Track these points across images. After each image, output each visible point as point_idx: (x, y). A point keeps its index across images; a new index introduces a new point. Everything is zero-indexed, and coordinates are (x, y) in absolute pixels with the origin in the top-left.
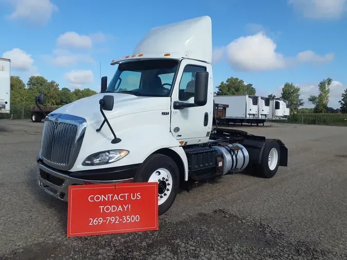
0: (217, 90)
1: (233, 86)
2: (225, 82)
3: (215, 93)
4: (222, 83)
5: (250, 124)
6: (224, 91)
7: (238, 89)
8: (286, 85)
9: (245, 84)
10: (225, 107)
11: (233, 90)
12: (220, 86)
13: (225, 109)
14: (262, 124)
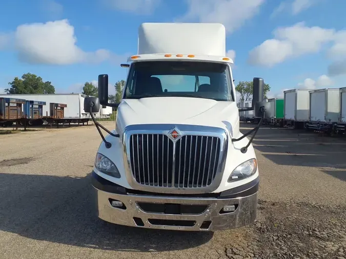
0: (10, 87)
1: (30, 83)
2: (20, 78)
3: (8, 90)
4: (16, 79)
5: (77, 124)
6: (20, 88)
7: (36, 86)
8: (87, 84)
9: (44, 81)
10: (63, 107)
11: (31, 87)
12: (13, 83)
13: (62, 108)
14: (85, 123)
